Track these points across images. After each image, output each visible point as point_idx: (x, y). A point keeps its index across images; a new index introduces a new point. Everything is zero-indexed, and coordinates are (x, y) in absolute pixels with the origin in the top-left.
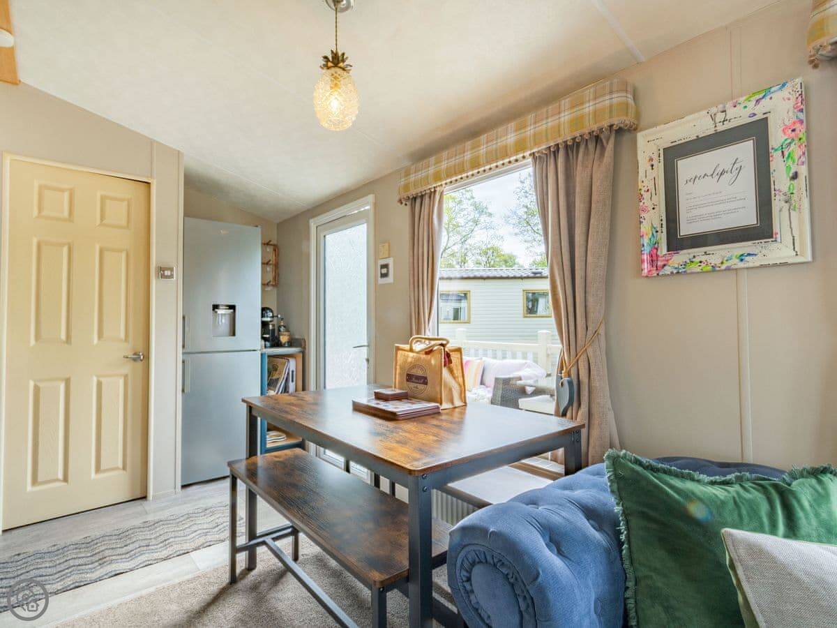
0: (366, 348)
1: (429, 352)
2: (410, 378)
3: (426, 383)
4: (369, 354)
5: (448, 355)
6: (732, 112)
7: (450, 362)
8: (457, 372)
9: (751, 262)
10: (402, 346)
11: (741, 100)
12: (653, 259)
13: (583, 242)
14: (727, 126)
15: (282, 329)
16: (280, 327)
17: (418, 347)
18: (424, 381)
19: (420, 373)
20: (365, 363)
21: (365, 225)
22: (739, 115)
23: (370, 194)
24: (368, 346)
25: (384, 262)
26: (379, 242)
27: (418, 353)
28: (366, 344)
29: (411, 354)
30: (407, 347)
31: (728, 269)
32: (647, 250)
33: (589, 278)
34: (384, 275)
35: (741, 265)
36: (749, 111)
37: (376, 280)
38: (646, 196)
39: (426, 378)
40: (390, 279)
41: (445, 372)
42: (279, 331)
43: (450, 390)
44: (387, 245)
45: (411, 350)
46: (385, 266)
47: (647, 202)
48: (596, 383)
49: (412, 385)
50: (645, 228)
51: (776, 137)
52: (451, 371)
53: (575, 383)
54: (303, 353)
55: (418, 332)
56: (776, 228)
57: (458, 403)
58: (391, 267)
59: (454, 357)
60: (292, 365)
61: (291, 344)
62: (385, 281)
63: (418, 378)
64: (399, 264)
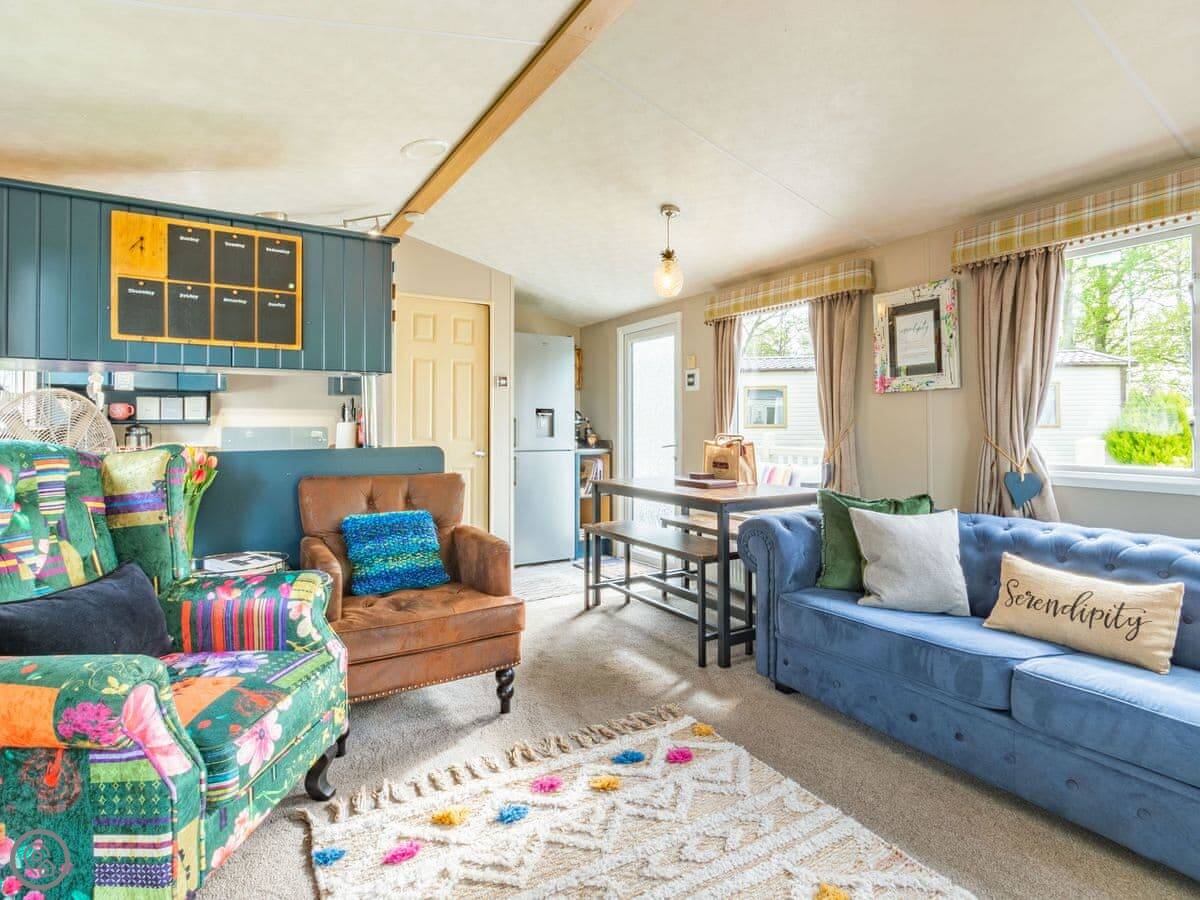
0: (673, 448)
1: (729, 446)
2: (715, 464)
3: (727, 468)
4: (677, 452)
5: (744, 448)
6: (923, 292)
7: (745, 453)
8: (750, 460)
9: (933, 386)
10: (709, 442)
11: (927, 285)
12: (883, 381)
13: (838, 369)
14: (921, 299)
15: (588, 431)
16: (586, 429)
17: (721, 442)
18: (725, 466)
19: (723, 461)
20: (673, 460)
21: (673, 337)
22: (926, 294)
23: (678, 311)
24: (676, 446)
25: (691, 372)
26: (686, 355)
27: (722, 446)
28: (673, 444)
29: (716, 448)
30: (713, 442)
31: (920, 390)
32: (879, 374)
33: (841, 394)
34: (691, 384)
35: (927, 388)
36: (930, 293)
37: (683, 388)
38: (878, 338)
39: (727, 464)
40: (696, 387)
41: (741, 460)
42: (586, 433)
43: (745, 473)
44: (693, 358)
45: (716, 445)
46: (690, 376)
47: (879, 343)
48: (844, 466)
49: (717, 469)
50: (878, 361)
51: (943, 313)
52: (746, 459)
53: (832, 465)
54: (610, 453)
55: (721, 431)
56: (943, 368)
57: (750, 482)
58: (697, 378)
59: (748, 449)
60: (600, 465)
61: (600, 444)
62: (691, 388)
63: (721, 464)
64: (704, 377)
